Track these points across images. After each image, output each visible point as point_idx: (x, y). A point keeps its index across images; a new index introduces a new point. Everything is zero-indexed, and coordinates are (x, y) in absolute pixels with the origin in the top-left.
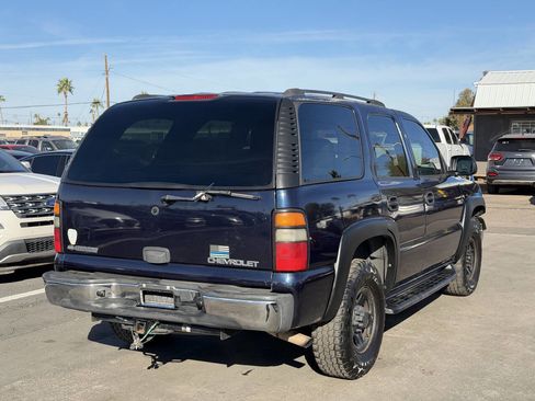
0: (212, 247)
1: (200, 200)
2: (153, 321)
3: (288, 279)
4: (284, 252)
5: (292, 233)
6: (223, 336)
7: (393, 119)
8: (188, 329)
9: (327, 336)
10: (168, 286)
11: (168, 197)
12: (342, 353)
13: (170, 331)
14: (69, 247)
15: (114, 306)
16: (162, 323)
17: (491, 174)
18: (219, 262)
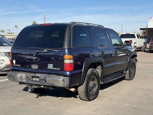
0: (49, 65)
1: (45, 52)
2: (33, 84)
3: (68, 73)
4: (67, 66)
5: (69, 61)
6: (51, 88)
7: (105, 30)
8: (43, 87)
9: (81, 89)
10: (38, 75)
11: (37, 51)
12: (85, 94)
13: (38, 87)
14: (13, 65)
15: (24, 80)
16: (36, 85)
17: (151, 47)
18: (50, 69)
